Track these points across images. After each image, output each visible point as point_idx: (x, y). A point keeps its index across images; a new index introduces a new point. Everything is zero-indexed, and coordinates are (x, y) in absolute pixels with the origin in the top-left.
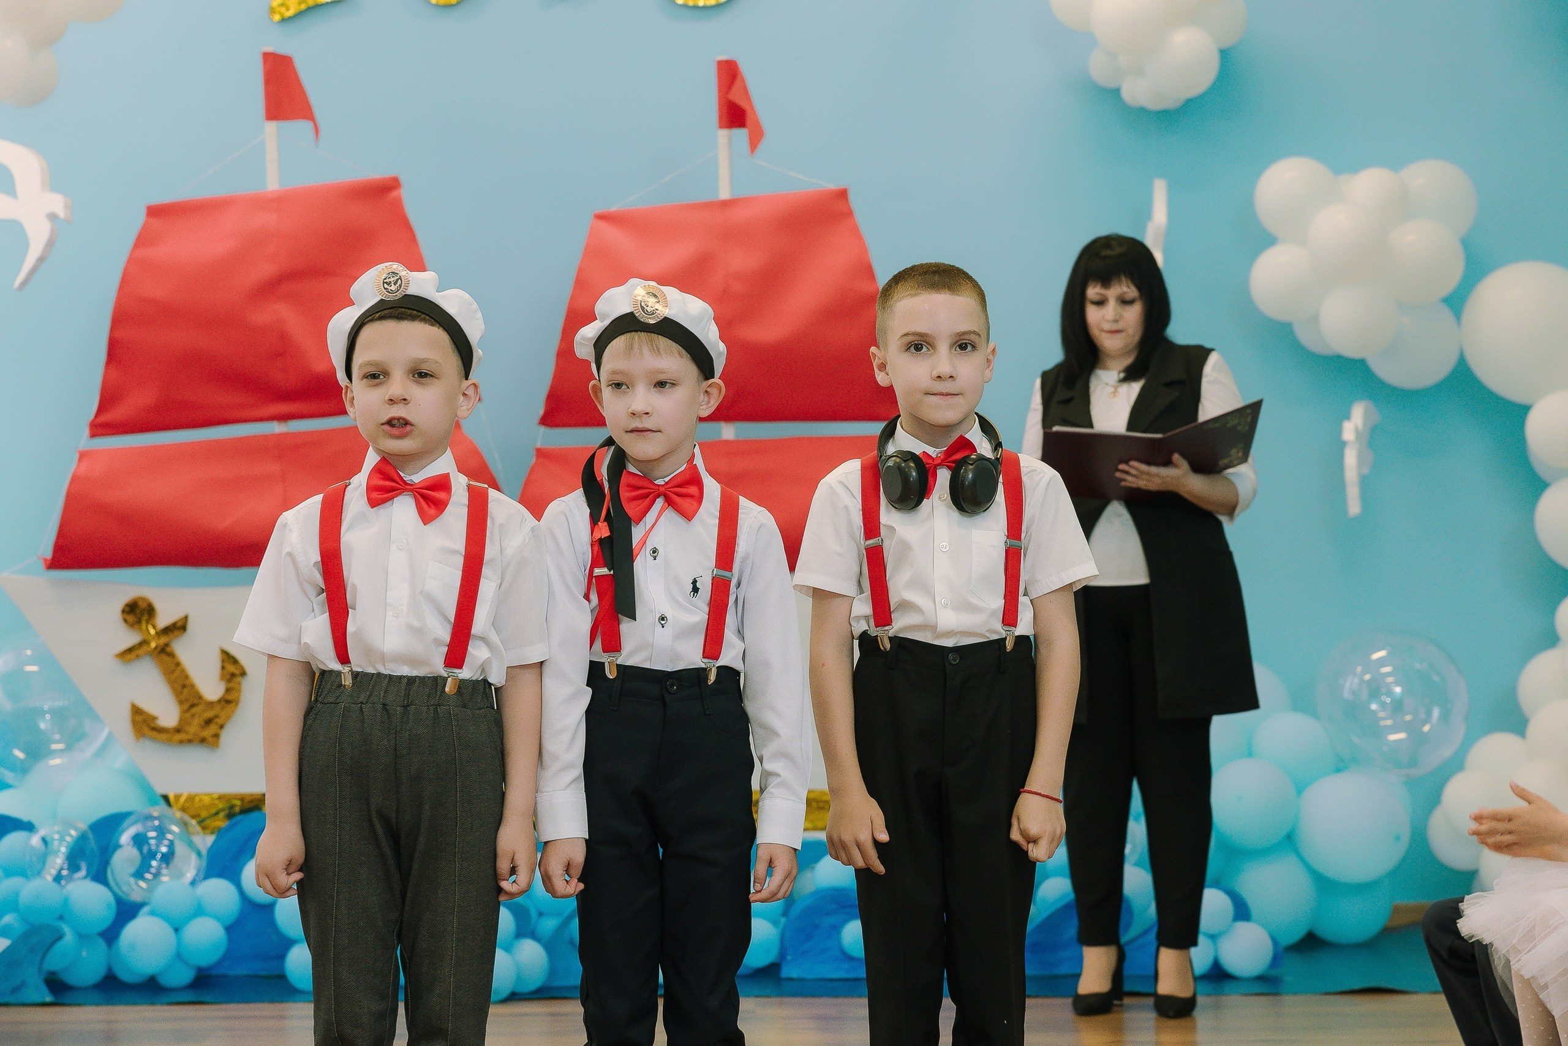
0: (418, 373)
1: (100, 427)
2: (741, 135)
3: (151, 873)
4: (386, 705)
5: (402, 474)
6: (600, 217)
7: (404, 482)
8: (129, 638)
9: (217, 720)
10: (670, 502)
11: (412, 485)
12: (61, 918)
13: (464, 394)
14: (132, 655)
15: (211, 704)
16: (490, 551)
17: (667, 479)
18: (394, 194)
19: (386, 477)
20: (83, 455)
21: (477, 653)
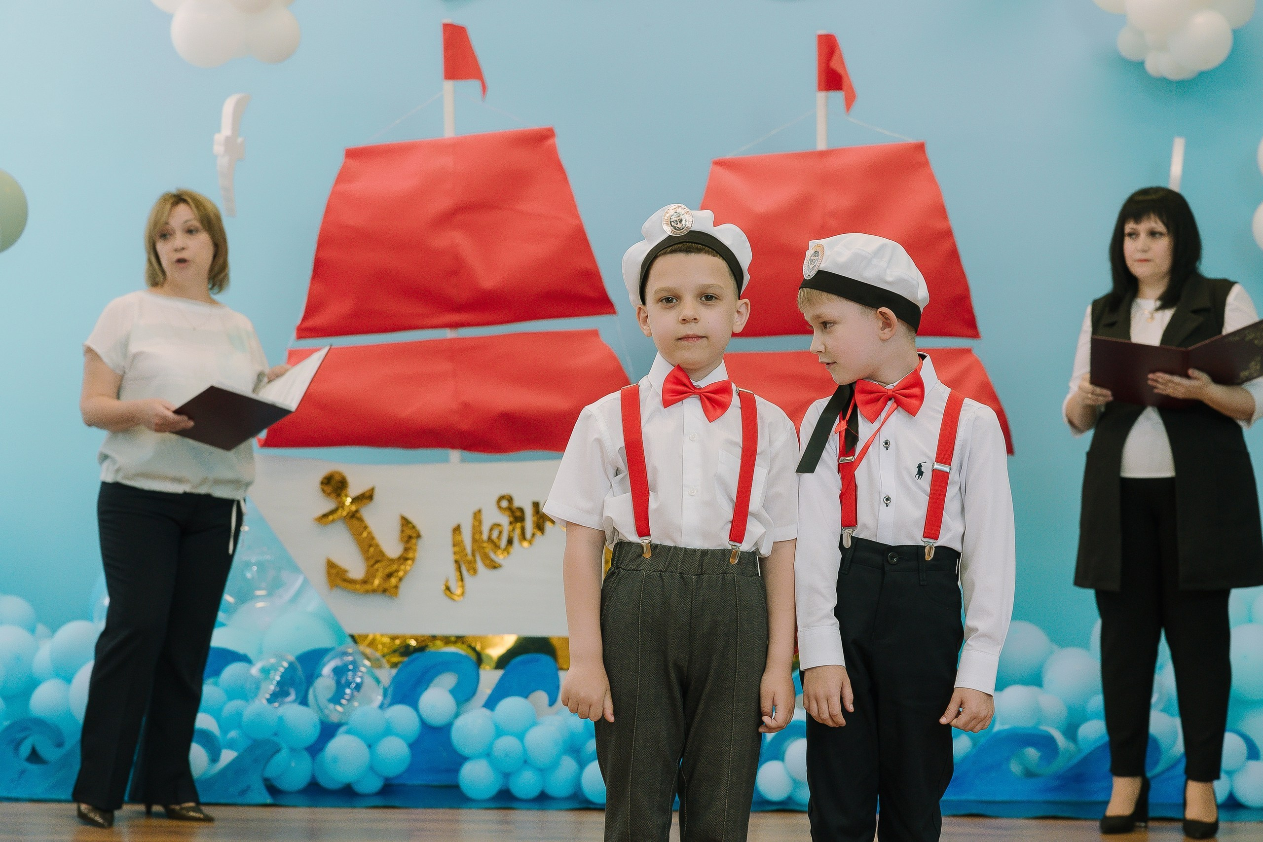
0: (705, 296)
1: (305, 331)
2: (838, 97)
3: (345, 699)
4: (682, 574)
5: (692, 381)
6: (718, 163)
7: (693, 386)
8: (327, 505)
9: (396, 574)
10: (899, 403)
11: (699, 389)
12: (276, 734)
13: (738, 312)
14: (325, 520)
15: (392, 561)
16: (762, 444)
17: (895, 384)
18: (550, 142)
19: (678, 382)
20: (292, 354)
21: (754, 530)
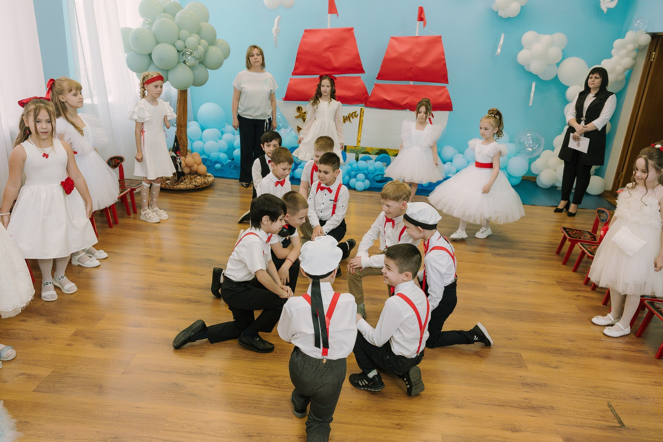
1: (294, 74)
2: (422, 22)
6: (392, 38)
8: (298, 114)
14: (298, 117)
18: (352, 31)
20: (291, 79)
